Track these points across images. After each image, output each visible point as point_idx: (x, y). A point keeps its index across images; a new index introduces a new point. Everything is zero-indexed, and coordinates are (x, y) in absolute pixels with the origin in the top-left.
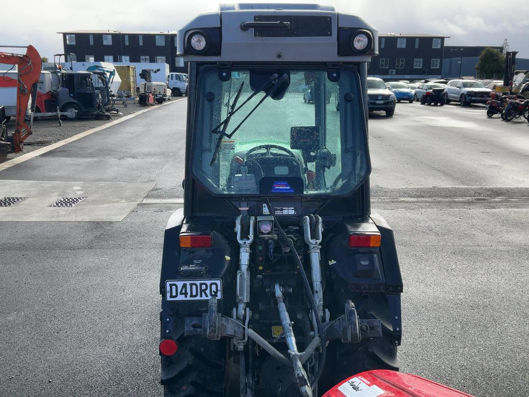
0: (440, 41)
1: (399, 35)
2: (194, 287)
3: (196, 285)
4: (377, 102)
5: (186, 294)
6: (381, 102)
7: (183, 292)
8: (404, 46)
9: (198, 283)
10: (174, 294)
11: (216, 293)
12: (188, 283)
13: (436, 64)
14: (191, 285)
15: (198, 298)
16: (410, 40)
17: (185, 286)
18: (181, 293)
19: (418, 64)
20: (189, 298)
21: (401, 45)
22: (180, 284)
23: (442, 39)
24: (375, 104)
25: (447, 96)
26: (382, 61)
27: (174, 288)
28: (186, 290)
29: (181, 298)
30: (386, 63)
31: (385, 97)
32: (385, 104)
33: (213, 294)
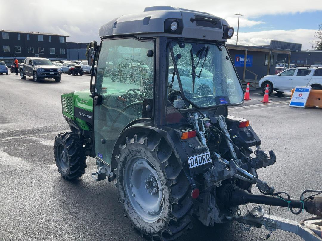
0: (63, 38)
1: (38, 33)
2: (200, 158)
3: (201, 156)
4: (50, 73)
5: (197, 163)
6: (52, 73)
7: (196, 162)
8: (42, 40)
9: (201, 155)
10: (192, 164)
11: (209, 159)
12: (197, 156)
13: (63, 52)
14: (199, 157)
15: (202, 163)
16: (46, 37)
17: (196, 158)
18: (195, 163)
19: (53, 51)
20: (199, 165)
21: (40, 39)
22: (194, 158)
23: (65, 37)
24: (49, 74)
25: (82, 70)
26: (29, 49)
27: (192, 160)
28: (197, 161)
29: (196, 165)
30: (32, 50)
31: (55, 70)
32: (55, 74)
33: (208, 160)
